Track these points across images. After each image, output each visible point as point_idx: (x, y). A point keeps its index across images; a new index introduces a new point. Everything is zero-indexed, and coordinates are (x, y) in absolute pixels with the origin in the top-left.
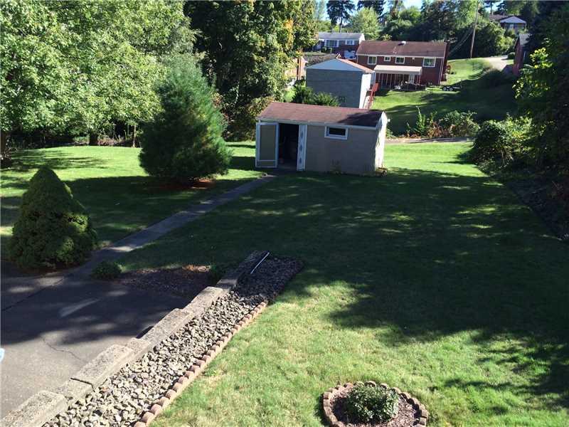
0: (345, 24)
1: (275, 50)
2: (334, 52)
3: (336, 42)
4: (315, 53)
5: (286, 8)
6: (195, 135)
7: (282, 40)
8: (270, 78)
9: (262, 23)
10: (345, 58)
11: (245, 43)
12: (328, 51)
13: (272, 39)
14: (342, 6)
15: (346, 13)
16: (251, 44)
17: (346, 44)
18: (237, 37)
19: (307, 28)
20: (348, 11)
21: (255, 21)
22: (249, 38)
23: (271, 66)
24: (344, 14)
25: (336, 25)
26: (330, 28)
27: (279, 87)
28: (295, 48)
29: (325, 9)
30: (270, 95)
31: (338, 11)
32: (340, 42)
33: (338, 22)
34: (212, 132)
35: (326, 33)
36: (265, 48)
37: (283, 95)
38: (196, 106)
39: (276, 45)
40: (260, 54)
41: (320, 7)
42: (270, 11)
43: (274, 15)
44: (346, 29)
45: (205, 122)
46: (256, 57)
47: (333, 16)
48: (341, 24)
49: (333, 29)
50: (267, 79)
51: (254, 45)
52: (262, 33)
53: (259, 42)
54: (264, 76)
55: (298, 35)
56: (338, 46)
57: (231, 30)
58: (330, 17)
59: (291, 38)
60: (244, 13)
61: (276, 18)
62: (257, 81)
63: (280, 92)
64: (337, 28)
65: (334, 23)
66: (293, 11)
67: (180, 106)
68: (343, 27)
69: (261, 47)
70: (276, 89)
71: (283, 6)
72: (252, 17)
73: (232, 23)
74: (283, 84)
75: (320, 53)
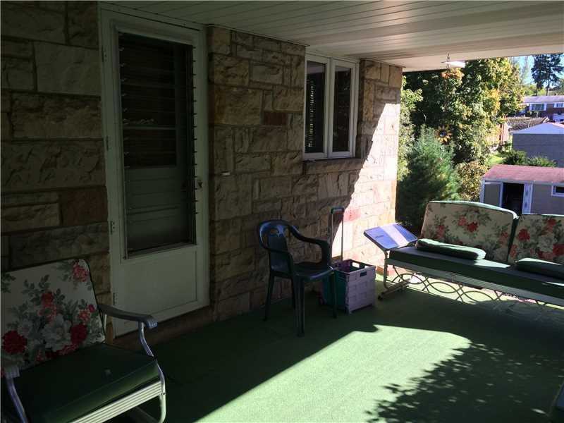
0: (552, 87)
1: (482, 117)
2: (541, 115)
3: (543, 105)
4: (519, 118)
5: (494, 79)
6: (437, 190)
7: (488, 107)
8: (474, 144)
9: (468, 94)
10: (554, 122)
11: (450, 113)
12: (533, 115)
13: (478, 107)
14: (550, 69)
15: (554, 76)
16: (457, 114)
17: (555, 106)
18: (443, 108)
19: (514, 95)
20: (556, 73)
21: (462, 92)
22: (455, 109)
23: (476, 133)
24: (551, 77)
25: (542, 88)
26: (536, 92)
27: (483, 153)
28: (500, 114)
29: (530, 73)
30: (473, 160)
31: (546, 74)
32: (548, 105)
33: (545, 85)
34: (451, 188)
35: (530, 97)
36: (471, 116)
37: (487, 159)
38: (438, 168)
39: (483, 113)
40: (465, 122)
41: (524, 71)
42: (477, 83)
43: (481, 86)
44: (555, 92)
45: (444, 179)
46: (461, 126)
47: (539, 79)
48: (548, 87)
49: (539, 93)
50: (471, 145)
51: (460, 115)
52: (468, 103)
53: (466, 112)
54: (467, 143)
55: (503, 102)
56: (545, 110)
57: (438, 102)
58: (536, 81)
59: (497, 106)
60: (452, 87)
61: (483, 89)
62: (461, 147)
63: (484, 157)
64: (543, 91)
65: (540, 86)
66: (501, 81)
67: (427, 168)
68: (550, 90)
69: (467, 116)
70: (479, 154)
71: (491, 77)
72: (459, 90)
73: (440, 96)
74: (486, 150)
75: (524, 117)
